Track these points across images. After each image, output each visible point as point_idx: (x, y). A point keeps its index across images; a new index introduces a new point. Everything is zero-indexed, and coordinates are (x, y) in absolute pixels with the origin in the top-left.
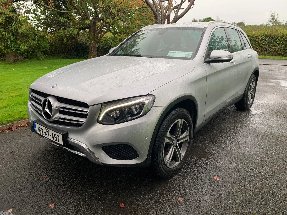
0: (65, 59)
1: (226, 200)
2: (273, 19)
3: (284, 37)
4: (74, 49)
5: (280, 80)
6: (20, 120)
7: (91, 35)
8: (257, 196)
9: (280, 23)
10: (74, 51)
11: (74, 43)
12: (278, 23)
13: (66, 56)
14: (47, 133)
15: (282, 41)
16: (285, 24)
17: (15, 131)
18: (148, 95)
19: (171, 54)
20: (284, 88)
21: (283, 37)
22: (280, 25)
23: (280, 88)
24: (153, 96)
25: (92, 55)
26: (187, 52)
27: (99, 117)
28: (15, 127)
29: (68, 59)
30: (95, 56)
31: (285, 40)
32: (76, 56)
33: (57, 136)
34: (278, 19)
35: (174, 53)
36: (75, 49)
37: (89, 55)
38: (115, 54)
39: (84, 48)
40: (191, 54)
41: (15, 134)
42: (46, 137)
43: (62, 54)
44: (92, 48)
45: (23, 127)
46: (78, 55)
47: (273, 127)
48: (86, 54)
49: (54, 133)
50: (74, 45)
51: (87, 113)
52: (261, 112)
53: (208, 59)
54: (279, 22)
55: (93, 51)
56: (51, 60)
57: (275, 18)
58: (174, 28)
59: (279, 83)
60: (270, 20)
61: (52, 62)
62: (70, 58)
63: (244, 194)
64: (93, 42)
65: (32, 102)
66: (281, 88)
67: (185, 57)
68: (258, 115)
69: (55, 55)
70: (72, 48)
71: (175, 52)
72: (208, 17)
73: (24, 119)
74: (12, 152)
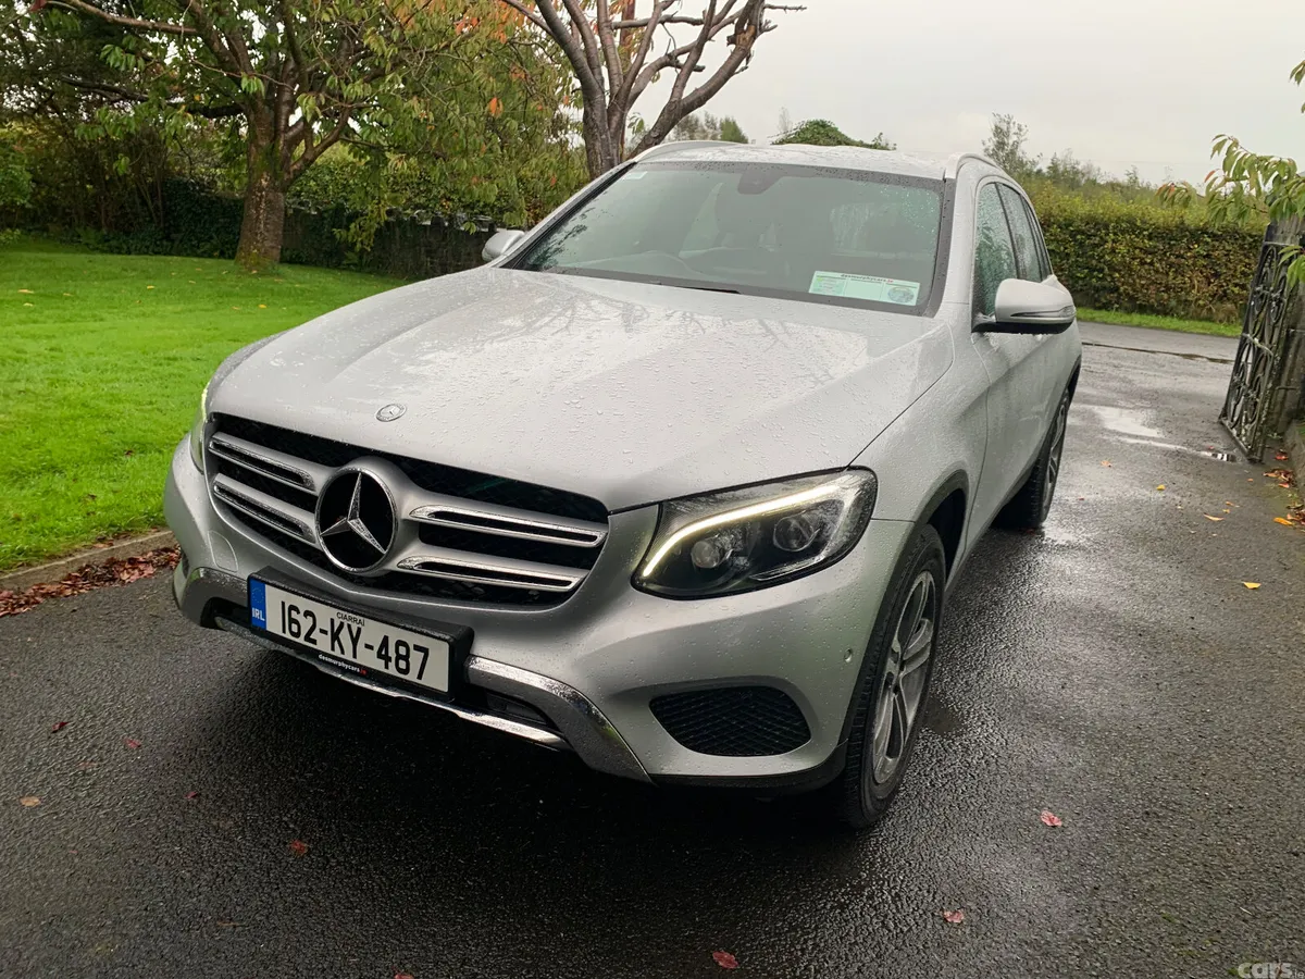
0: (103, 252)
1: (1125, 907)
2: (1001, 145)
3: (1071, 225)
4: (151, 207)
5: (1094, 404)
6: (29, 565)
7: (257, 146)
8: (1227, 886)
9: (1028, 166)
10: (151, 215)
11: (150, 180)
12: (1022, 164)
13: (109, 241)
14: (344, 636)
15: (1064, 240)
16: (1045, 170)
17: (16, 618)
18: (850, 468)
19: (821, 282)
20: (1122, 439)
21: (1068, 226)
22: (1029, 175)
23: (1105, 437)
24: (865, 473)
25: (258, 242)
26: (895, 281)
27: (643, 563)
28: (11, 598)
29: (119, 253)
30: (273, 248)
31: (1076, 241)
32: (160, 240)
33: (413, 652)
34: (1023, 146)
35: (838, 282)
36: (157, 209)
37: (242, 244)
38: (531, 261)
39: (202, 208)
40: (915, 292)
41: (29, 636)
42: (337, 652)
43: (85, 229)
44: (258, 212)
45: (53, 597)
46: (168, 238)
47: (1159, 599)
48: (211, 238)
49: (395, 634)
50: (152, 186)
51: (593, 544)
52: (1088, 539)
53: (982, 318)
54: (1025, 160)
55: (265, 224)
56: (45, 255)
57: (1011, 142)
58: (808, 167)
59: (1093, 417)
60: (992, 147)
61: (45, 266)
62: (129, 253)
63: (1178, 880)
64: (264, 182)
65: (221, 479)
66: (1112, 439)
67: (891, 302)
68: (1081, 548)
69: (46, 229)
70: (138, 201)
71: (839, 275)
72: (818, 118)
73: (53, 557)
74: (63, 725)
